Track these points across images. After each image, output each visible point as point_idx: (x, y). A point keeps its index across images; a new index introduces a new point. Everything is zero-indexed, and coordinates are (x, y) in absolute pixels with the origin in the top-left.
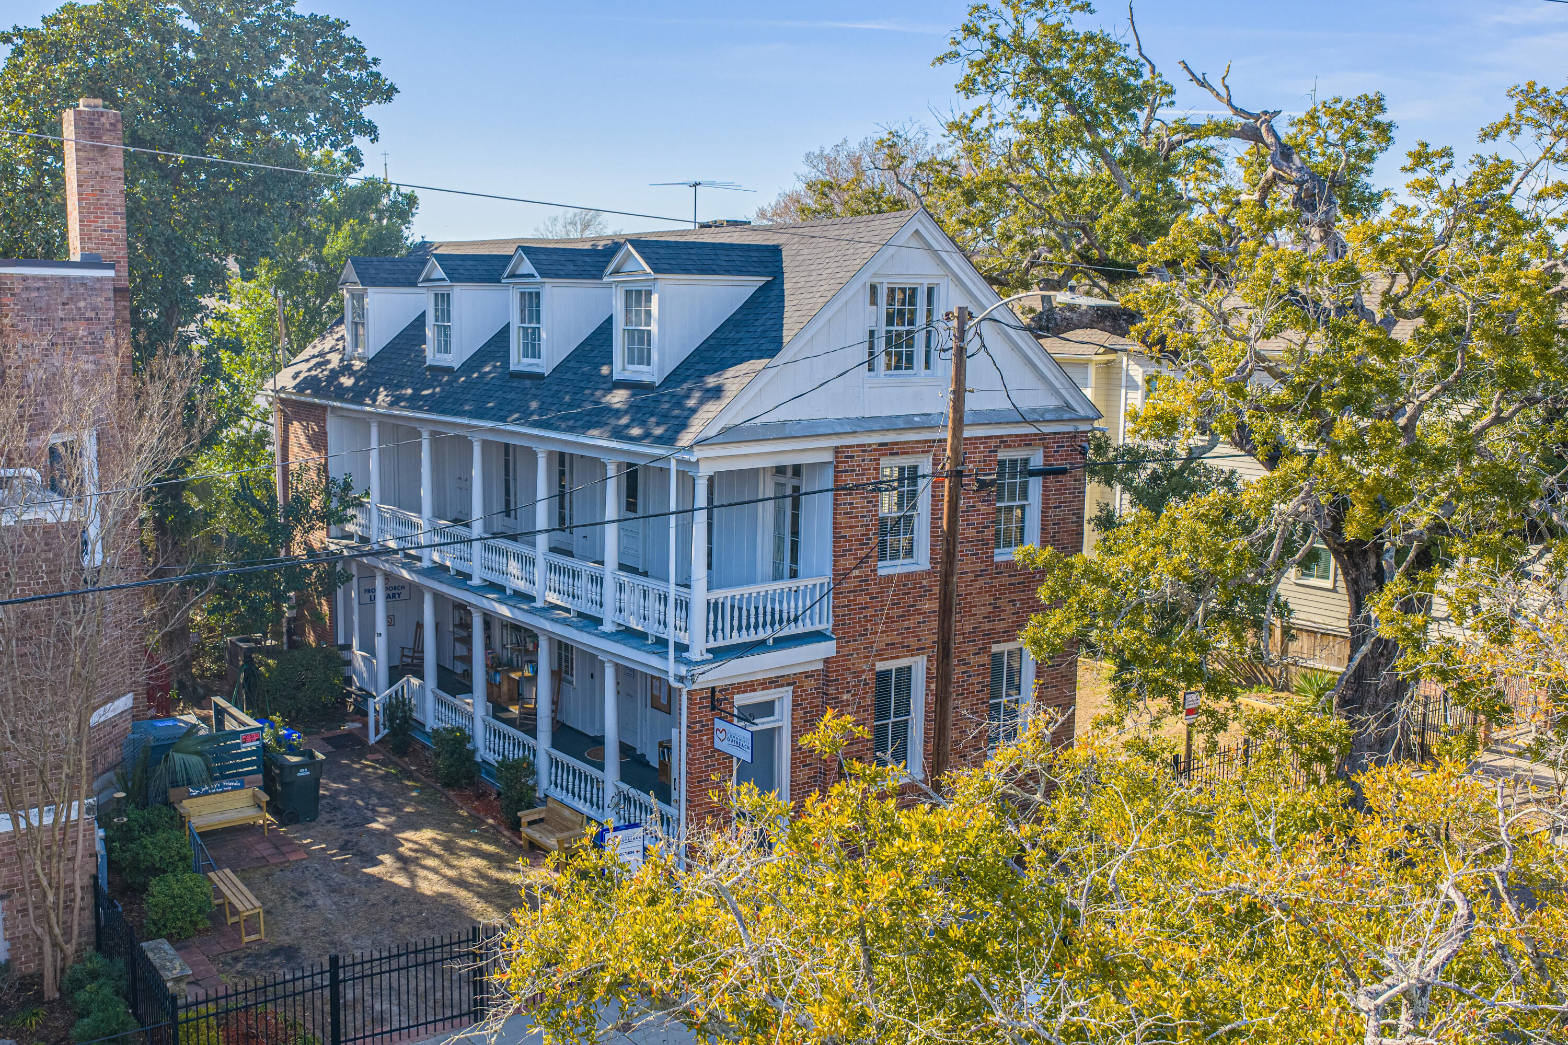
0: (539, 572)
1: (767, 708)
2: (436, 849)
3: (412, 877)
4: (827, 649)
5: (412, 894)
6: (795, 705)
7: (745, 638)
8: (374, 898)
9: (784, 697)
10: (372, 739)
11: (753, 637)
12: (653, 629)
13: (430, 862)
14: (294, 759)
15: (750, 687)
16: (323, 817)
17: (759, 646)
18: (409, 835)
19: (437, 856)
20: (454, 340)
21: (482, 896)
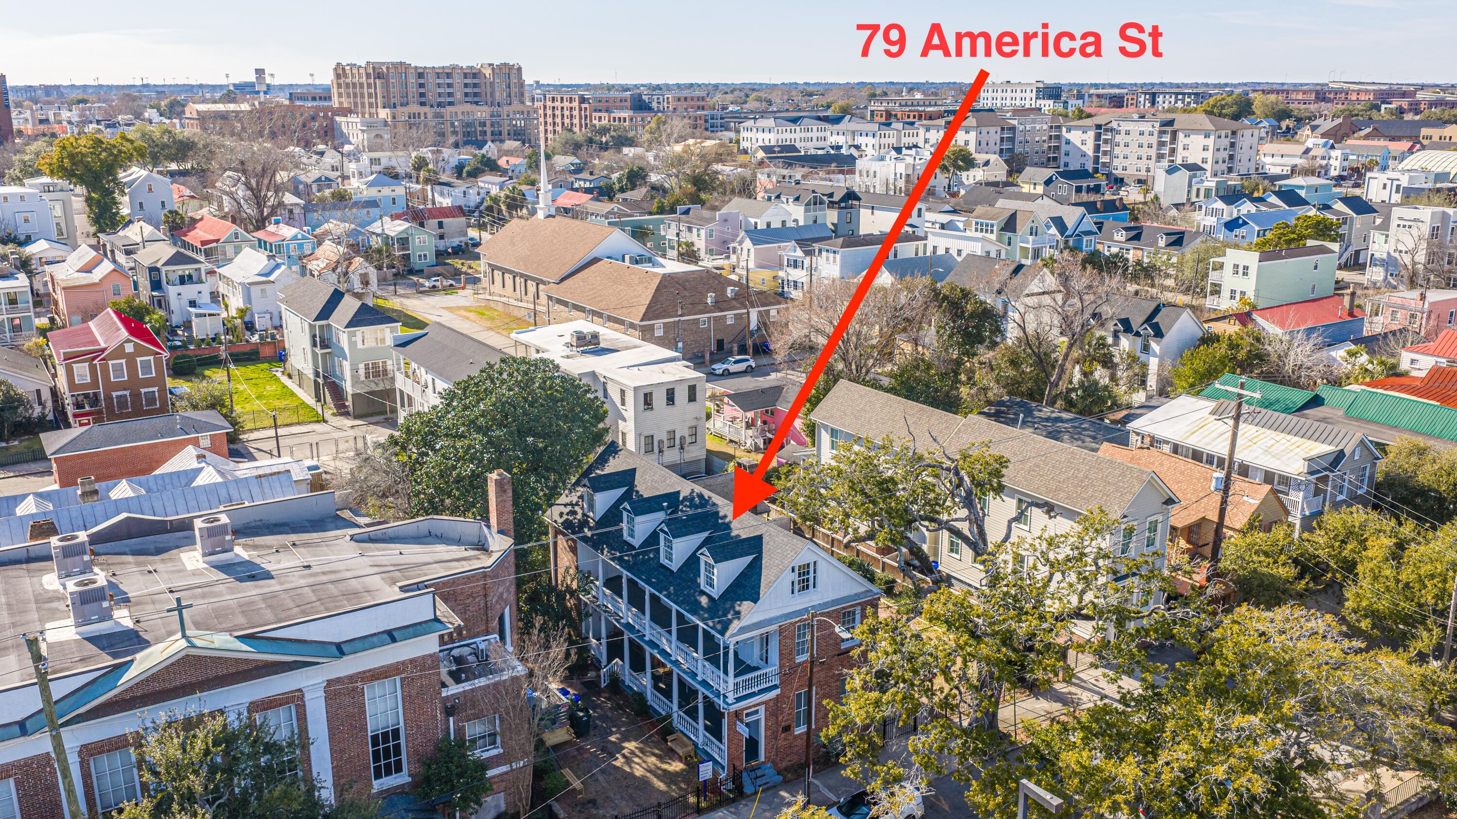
0: (673, 646)
1: (757, 712)
2: (637, 752)
3: (631, 767)
4: (778, 691)
5: (632, 775)
6: (766, 710)
7: (748, 692)
8: (618, 776)
9: (763, 708)
10: (603, 685)
11: (750, 691)
12: (716, 686)
13: (636, 760)
14: (581, 714)
15: (750, 707)
16: (592, 733)
17: (753, 695)
18: (626, 745)
19: (637, 756)
20: (636, 534)
21: (656, 776)
